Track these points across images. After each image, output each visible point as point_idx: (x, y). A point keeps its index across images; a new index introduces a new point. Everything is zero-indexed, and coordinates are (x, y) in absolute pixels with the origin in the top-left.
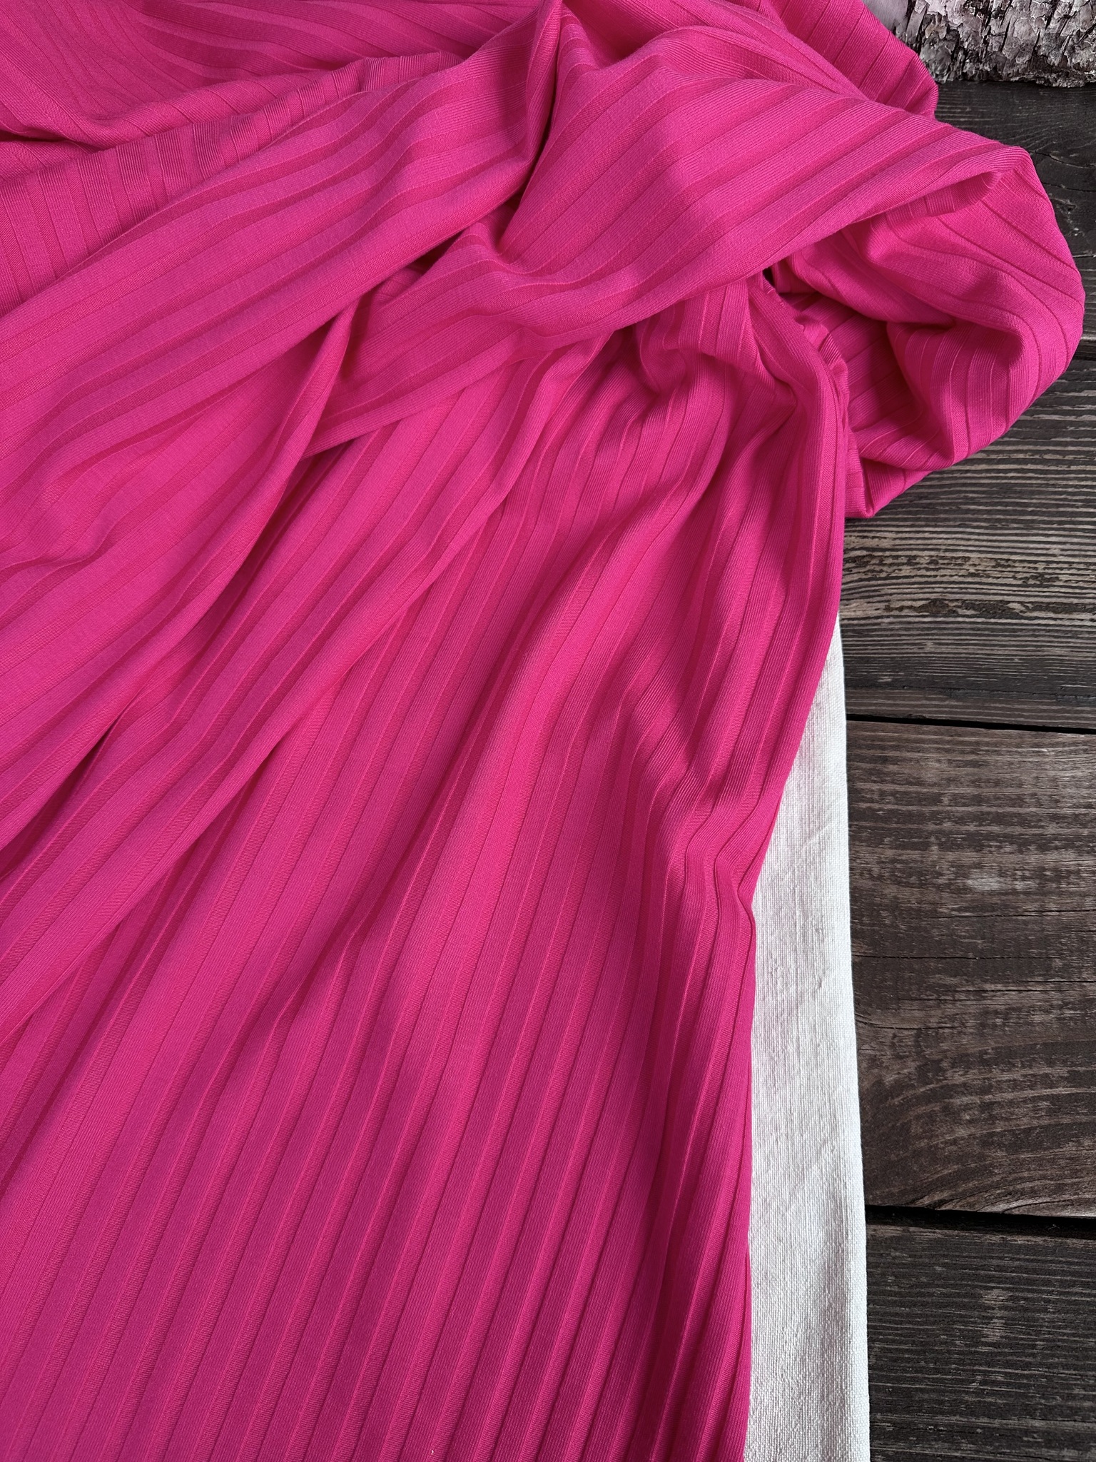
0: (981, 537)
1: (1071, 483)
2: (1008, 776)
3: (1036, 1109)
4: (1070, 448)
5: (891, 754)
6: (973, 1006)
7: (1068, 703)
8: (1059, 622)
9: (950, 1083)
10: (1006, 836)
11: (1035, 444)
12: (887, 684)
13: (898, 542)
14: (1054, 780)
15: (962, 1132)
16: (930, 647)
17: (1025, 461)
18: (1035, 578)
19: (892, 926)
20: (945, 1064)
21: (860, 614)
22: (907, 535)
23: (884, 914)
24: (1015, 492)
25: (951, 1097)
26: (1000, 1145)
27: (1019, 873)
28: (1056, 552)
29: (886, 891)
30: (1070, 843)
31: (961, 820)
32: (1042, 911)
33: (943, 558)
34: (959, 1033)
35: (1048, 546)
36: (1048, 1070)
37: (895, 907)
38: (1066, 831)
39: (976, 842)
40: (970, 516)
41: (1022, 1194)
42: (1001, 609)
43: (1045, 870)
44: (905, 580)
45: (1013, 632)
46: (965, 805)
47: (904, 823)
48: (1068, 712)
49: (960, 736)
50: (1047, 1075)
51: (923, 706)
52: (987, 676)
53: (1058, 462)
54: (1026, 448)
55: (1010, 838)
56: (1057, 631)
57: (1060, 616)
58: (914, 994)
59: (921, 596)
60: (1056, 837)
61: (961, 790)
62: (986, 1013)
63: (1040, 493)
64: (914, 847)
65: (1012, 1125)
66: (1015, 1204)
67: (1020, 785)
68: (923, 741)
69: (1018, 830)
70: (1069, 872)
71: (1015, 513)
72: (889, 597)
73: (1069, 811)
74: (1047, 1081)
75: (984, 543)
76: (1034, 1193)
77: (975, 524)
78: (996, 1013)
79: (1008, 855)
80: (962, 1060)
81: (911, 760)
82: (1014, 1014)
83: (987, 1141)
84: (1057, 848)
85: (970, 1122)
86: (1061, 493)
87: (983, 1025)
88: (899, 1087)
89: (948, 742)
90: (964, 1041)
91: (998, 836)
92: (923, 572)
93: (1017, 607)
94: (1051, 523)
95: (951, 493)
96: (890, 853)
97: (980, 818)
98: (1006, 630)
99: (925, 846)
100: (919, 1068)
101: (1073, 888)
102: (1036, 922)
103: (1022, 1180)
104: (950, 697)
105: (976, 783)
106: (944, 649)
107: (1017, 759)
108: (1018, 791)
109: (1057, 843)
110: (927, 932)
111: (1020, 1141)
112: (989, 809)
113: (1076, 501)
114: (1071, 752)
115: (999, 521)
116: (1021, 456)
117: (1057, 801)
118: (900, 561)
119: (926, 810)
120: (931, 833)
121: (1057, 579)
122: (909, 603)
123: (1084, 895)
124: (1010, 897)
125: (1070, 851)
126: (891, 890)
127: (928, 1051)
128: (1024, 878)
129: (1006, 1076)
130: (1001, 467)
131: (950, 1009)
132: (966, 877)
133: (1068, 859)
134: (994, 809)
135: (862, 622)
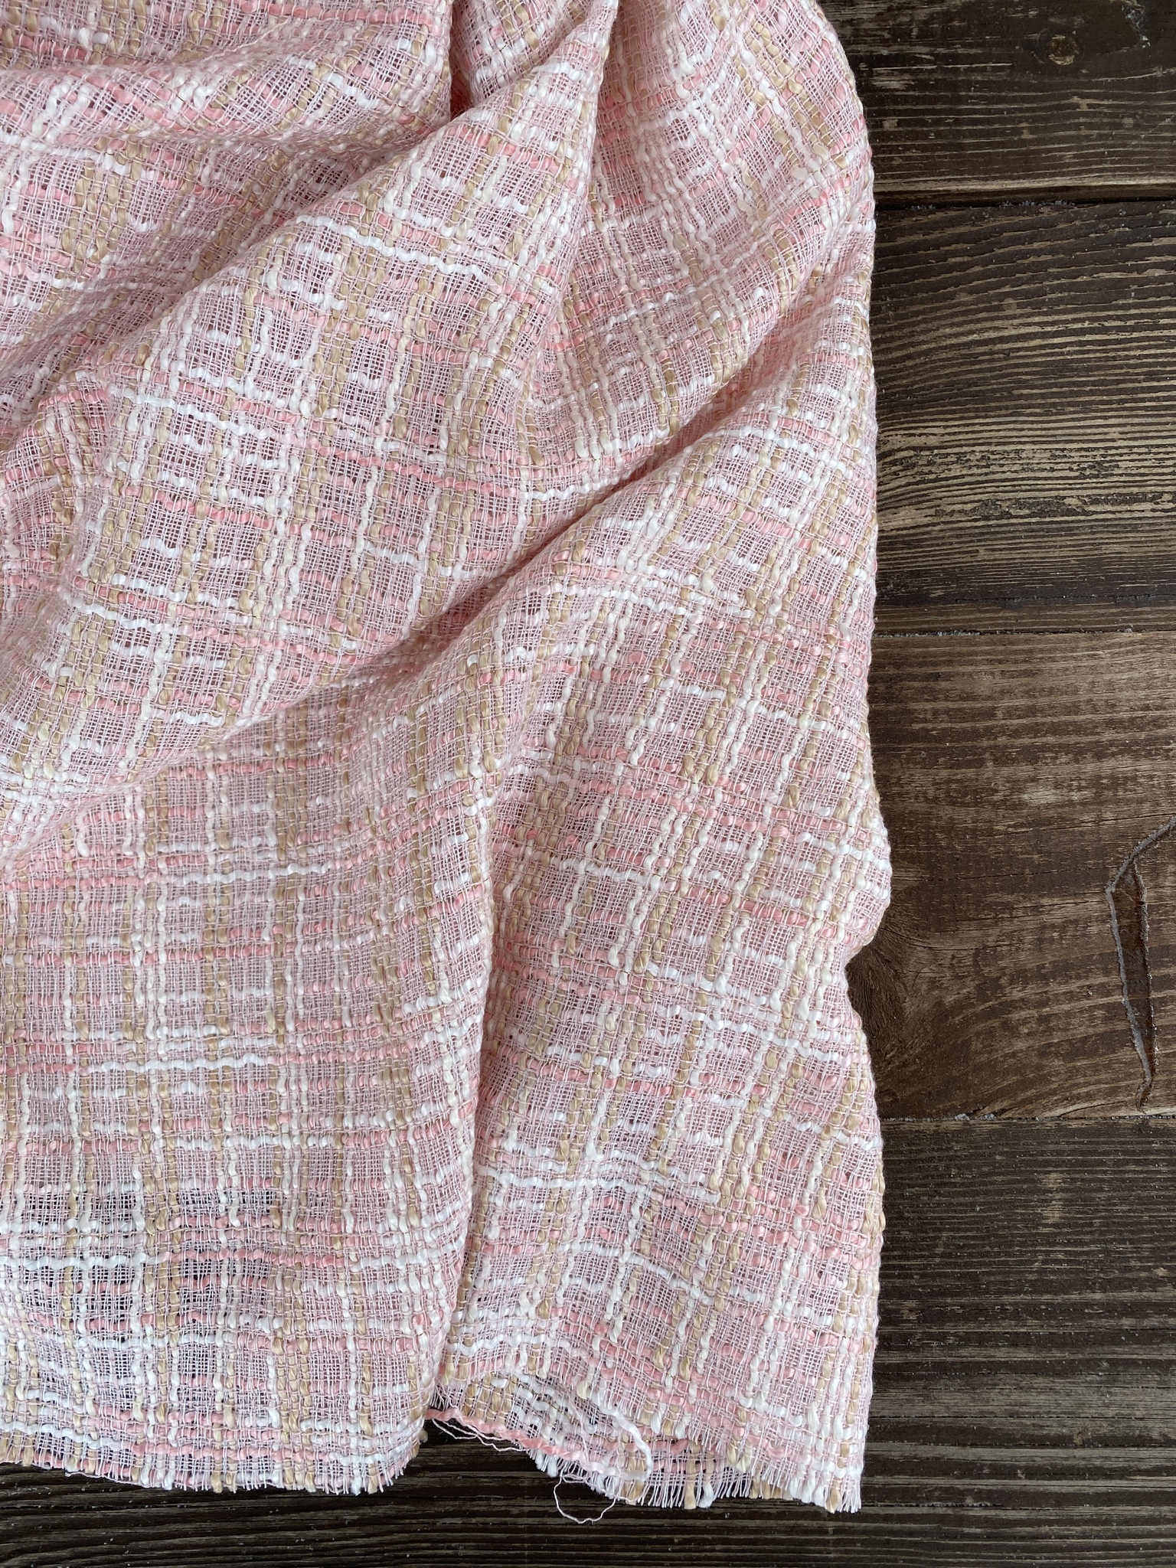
0: (1035, 426)
1: (1132, 353)
2: (1062, 684)
3: (1092, 1019)
4: (1133, 312)
5: (943, 670)
6: (1031, 922)
7: (1128, 605)
8: (1119, 515)
9: (1009, 999)
10: (1060, 746)
11: (1095, 310)
12: (940, 598)
13: (947, 438)
14: (1110, 683)
15: (1020, 1045)
16: (983, 554)
17: (1083, 332)
18: (1091, 467)
19: (948, 848)
20: (1003, 981)
21: (909, 522)
22: (956, 430)
23: (939, 836)
24: (1072, 370)
25: (1010, 1012)
26: (1057, 1055)
27: (1075, 783)
28: (1115, 436)
29: (941, 813)
30: (1126, 749)
31: (1016, 733)
32: (1099, 821)
33: (993, 453)
34: (1017, 949)
35: (1106, 430)
36: (1104, 980)
37: (951, 828)
38: (1122, 736)
39: (1031, 755)
40: (1023, 402)
41: (1078, 1098)
42: (1057, 506)
43: (1101, 778)
44: (955, 481)
45: (1070, 531)
46: (1019, 717)
47: (958, 741)
48: (1127, 614)
49: (1012, 644)
50: (1103, 985)
51: (977, 619)
52: (1042, 582)
53: (1119, 329)
54: (1082, 315)
55: (1066, 748)
56: (1116, 526)
57: (1119, 508)
58: (972, 914)
59: (972, 498)
60: (1112, 743)
61: (1016, 702)
62: (1043, 927)
63: (1099, 368)
64: (969, 765)
65: (1069, 1035)
66: (1071, 1108)
67: (1075, 692)
68: (976, 654)
69: (1073, 739)
70: (1126, 779)
71: (1073, 394)
72: (939, 502)
73: (1125, 716)
74: (1104, 990)
75: (1038, 433)
76: (1089, 1097)
77: (1028, 411)
78: (1053, 926)
79: (1064, 768)
80: (1021, 976)
81: (964, 674)
82: (1071, 927)
83: (1044, 1052)
84: (1113, 755)
85: (1028, 1034)
86: (1121, 367)
87: (1041, 940)
88: (959, 1006)
89: (1001, 652)
90: (1022, 958)
91: (1054, 746)
92: (975, 471)
93: (1074, 502)
94: (1111, 402)
95: (1003, 376)
96: (944, 774)
97: (1035, 730)
98: (1062, 529)
99: (980, 763)
100: (978, 987)
101: (1130, 795)
102: (1092, 833)
103: (1078, 1085)
104: (1005, 608)
105: (1029, 693)
106: (997, 555)
107: (1072, 664)
108: (1074, 698)
109: (1114, 749)
110: (985, 851)
111: (1077, 1049)
112: (1043, 720)
113: (1138, 374)
114: (1128, 652)
115: (1054, 405)
116: (1079, 325)
117: (1113, 706)
118: (949, 459)
119: (981, 725)
120: (985, 750)
121: (1118, 466)
122: (960, 507)
123: (1141, 801)
124: (1067, 809)
125: (1127, 757)
126: (947, 812)
127: (987, 970)
128: (1080, 788)
129: (1063, 989)
130: (1056, 341)
131: (1008, 927)
132: (1021, 791)
133: (1124, 765)
134: (1049, 719)
135: (912, 531)
